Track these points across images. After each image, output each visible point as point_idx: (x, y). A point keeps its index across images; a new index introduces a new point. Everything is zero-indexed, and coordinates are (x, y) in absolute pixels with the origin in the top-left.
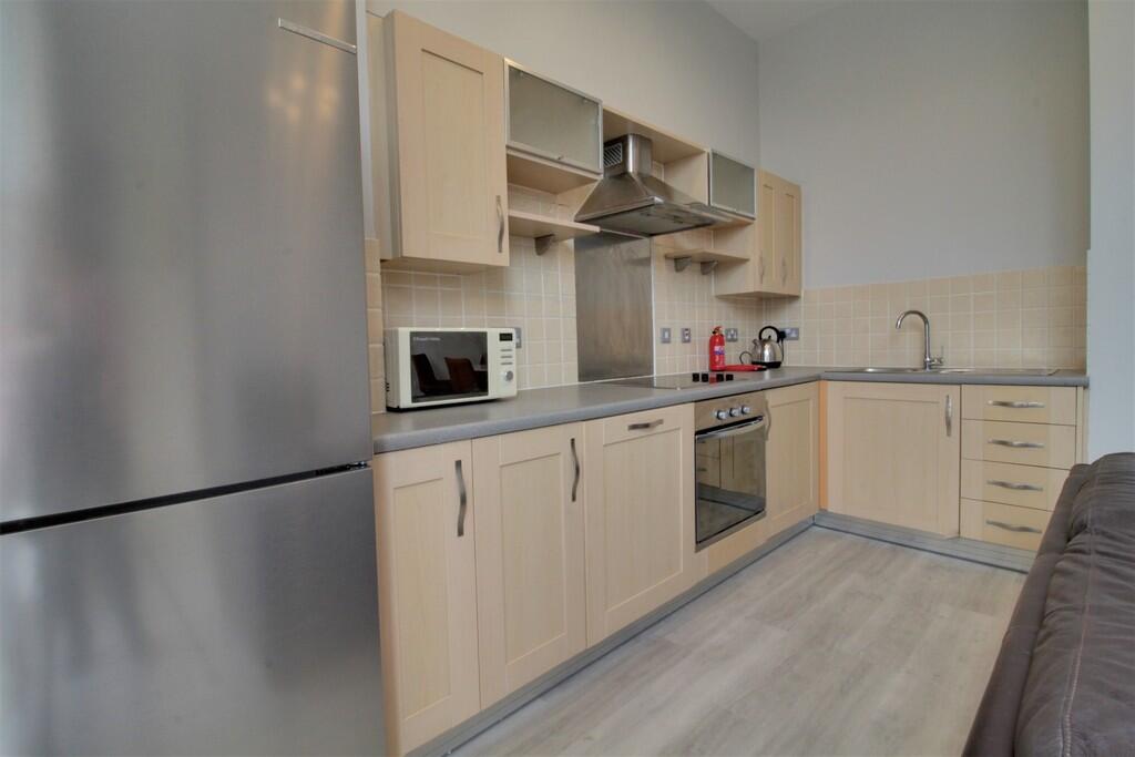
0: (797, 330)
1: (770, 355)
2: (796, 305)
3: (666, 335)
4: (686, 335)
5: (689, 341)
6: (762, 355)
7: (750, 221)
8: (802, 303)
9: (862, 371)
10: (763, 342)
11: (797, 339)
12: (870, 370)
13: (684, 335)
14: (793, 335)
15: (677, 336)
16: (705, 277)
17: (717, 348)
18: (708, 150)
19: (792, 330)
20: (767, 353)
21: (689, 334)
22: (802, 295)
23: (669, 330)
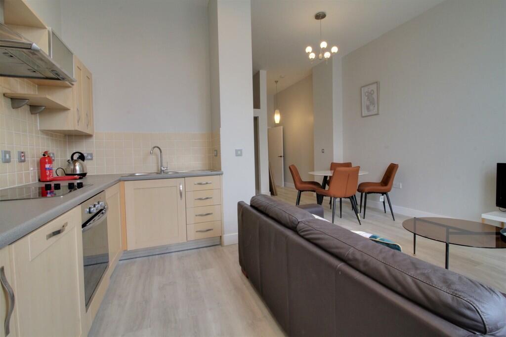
0: (91, 155)
1: (80, 169)
2: (90, 140)
3: (8, 156)
4: (22, 157)
5: (24, 161)
6: (75, 169)
7: (71, 85)
8: (94, 139)
9: (133, 175)
10: (74, 162)
11: (92, 159)
12: (137, 174)
13: (21, 157)
14: (89, 157)
15: (15, 158)
16: (33, 116)
17: (47, 166)
18: (49, 28)
19: (88, 154)
20: (78, 168)
21: (24, 156)
22: (94, 136)
23: (9, 153)
